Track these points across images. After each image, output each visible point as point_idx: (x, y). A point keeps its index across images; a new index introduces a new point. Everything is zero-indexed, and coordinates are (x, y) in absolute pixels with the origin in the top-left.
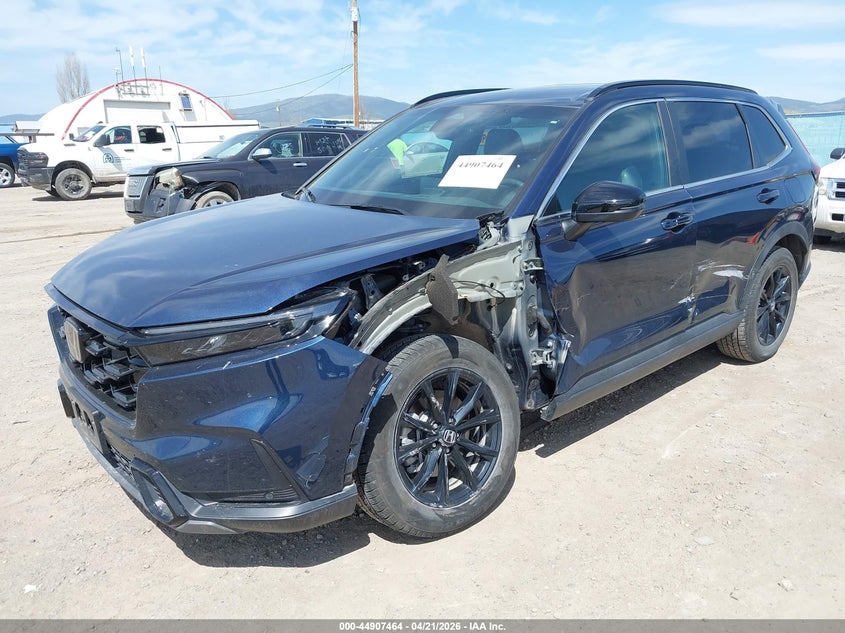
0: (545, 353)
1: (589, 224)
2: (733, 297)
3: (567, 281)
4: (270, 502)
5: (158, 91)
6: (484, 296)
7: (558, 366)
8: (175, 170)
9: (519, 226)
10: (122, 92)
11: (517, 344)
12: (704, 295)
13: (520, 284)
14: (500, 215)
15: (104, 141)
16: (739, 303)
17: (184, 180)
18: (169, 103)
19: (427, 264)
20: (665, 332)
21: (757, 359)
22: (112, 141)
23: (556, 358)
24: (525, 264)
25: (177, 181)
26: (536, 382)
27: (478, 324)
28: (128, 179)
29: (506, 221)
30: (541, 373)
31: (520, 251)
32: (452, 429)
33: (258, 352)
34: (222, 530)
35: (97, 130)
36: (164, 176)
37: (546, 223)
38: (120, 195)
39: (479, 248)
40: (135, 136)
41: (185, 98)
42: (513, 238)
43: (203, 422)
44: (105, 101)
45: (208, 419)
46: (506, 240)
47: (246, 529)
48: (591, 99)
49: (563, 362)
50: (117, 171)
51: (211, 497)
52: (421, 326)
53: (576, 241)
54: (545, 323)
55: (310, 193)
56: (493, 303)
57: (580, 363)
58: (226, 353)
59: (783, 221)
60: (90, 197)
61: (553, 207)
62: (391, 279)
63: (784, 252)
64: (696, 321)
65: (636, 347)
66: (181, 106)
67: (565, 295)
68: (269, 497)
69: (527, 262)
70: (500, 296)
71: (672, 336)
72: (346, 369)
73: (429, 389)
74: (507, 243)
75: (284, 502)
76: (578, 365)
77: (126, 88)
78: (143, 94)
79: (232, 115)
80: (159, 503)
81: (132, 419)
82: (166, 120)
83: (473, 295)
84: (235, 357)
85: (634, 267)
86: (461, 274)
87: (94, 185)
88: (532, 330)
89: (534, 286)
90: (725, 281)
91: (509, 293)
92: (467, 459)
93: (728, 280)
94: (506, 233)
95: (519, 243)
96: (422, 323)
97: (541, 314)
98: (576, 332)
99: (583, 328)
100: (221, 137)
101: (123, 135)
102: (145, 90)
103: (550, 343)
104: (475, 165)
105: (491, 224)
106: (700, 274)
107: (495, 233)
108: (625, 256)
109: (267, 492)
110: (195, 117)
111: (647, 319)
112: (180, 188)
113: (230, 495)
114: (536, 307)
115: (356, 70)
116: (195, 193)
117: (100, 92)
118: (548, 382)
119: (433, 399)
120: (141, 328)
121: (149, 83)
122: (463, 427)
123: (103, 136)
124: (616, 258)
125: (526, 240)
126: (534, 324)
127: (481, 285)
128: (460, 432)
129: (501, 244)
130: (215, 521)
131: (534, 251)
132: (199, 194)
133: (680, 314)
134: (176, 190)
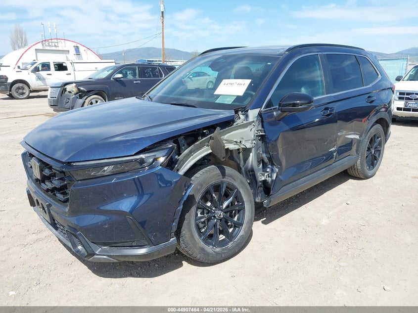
0: (266, 174)
1: (287, 113)
2: (354, 148)
3: (276, 140)
4: (134, 246)
5: (63, 44)
6: (237, 147)
7: (272, 181)
8: (74, 85)
9: (253, 114)
10: (45, 45)
11: (252, 170)
12: (341, 147)
13: (254, 142)
14: (244, 108)
15: (36, 70)
16: (357, 150)
17: (79, 89)
18: (69, 51)
19: (210, 131)
20: (322, 165)
21: (367, 177)
22: (40, 70)
23: (271, 177)
24: (256, 132)
25: (75, 90)
26: (261, 189)
27: (233, 160)
28: (50, 89)
29: (247, 111)
30: (264, 184)
31: (254, 126)
32: (222, 210)
33: (129, 174)
34: (111, 260)
35: (33, 64)
36: (68, 88)
37: (266, 112)
38: (46, 97)
39: (235, 124)
40: (52, 67)
41: (77, 49)
42: (251, 119)
43: (102, 208)
44: (36, 49)
45: (105, 206)
46: (247, 120)
47: (122, 259)
48: (287, 53)
49: (274, 178)
50: (43, 85)
51: (105, 244)
52: (206, 161)
53: (280, 121)
54: (266, 160)
55: (149, 97)
56: (241, 150)
57: (282, 179)
58: (113, 174)
59: (378, 111)
60: (29, 97)
61: (269, 105)
62: (192, 139)
63: (378, 126)
64: (337, 160)
65: (309, 172)
66: (75, 53)
67: (275, 147)
68: (134, 244)
69: (257, 131)
70: (244, 147)
71: (326, 167)
72: (170, 182)
73: (212, 190)
74: (248, 122)
75: (141, 246)
76: (281, 180)
77: (47, 43)
78: (55, 46)
79: (101, 57)
80: (80, 247)
81: (66, 206)
82: (68, 60)
83: (232, 147)
84: (118, 176)
85: (309, 133)
86: (226, 137)
87: (31, 92)
88: (259, 164)
89: (260, 142)
90: (351, 140)
91: (248, 145)
92: (228, 226)
93: (352, 140)
94: (247, 117)
95: (253, 122)
96: (207, 160)
97: (264, 155)
98: (281, 164)
99: (284, 163)
100: (96, 68)
101: (46, 66)
102: (56, 44)
103: (268, 170)
104: (231, 84)
105: (240, 112)
106: (339, 137)
107: (242, 117)
108: (304, 128)
109: (134, 241)
110: (82, 58)
111: (315, 158)
112: (77, 93)
113: (115, 243)
114: (261, 152)
115: (163, 35)
116: (84, 96)
117: (34, 45)
118: (267, 189)
119: (214, 195)
120: (71, 162)
121: (58, 40)
122: (227, 210)
123: (36, 67)
124: (300, 129)
125: (257, 120)
126: (261, 161)
127: (236, 142)
128: (225, 213)
129: (245, 122)
130: (108, 256)
131: (260, 125)
132: (86, 97)
133: (330, 156)
134: (75, 94)
